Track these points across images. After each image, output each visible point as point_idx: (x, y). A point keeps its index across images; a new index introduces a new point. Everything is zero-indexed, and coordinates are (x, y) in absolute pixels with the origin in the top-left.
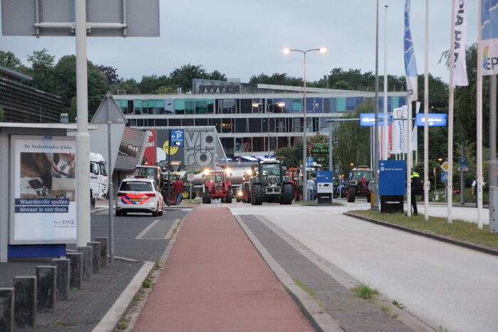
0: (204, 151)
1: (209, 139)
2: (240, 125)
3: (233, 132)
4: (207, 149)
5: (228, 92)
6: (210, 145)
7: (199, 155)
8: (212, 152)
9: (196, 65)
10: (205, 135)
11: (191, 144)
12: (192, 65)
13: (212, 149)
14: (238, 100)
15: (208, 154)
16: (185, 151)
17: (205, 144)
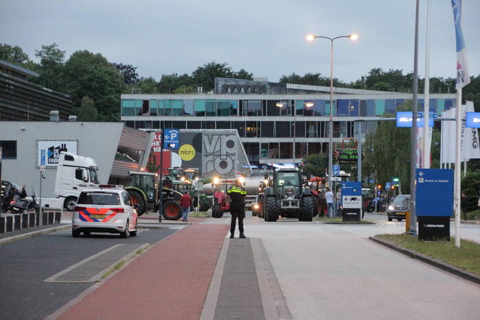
0: (225, 157)
1: (230, 144)
2: (267, 129)
3: (259, 137)
4: (228, 155)
5: (253, 92)
6: (231, 151)
7: (218, 161)
8: (233, 158)
9: (221, 64)
10: (225, 139)
11: (210, 149)
12: (216, 63)
13: (233, 155)
14: (264, 101)
15: (229, 161)
16: (203, 158)
17: (225, 149)
